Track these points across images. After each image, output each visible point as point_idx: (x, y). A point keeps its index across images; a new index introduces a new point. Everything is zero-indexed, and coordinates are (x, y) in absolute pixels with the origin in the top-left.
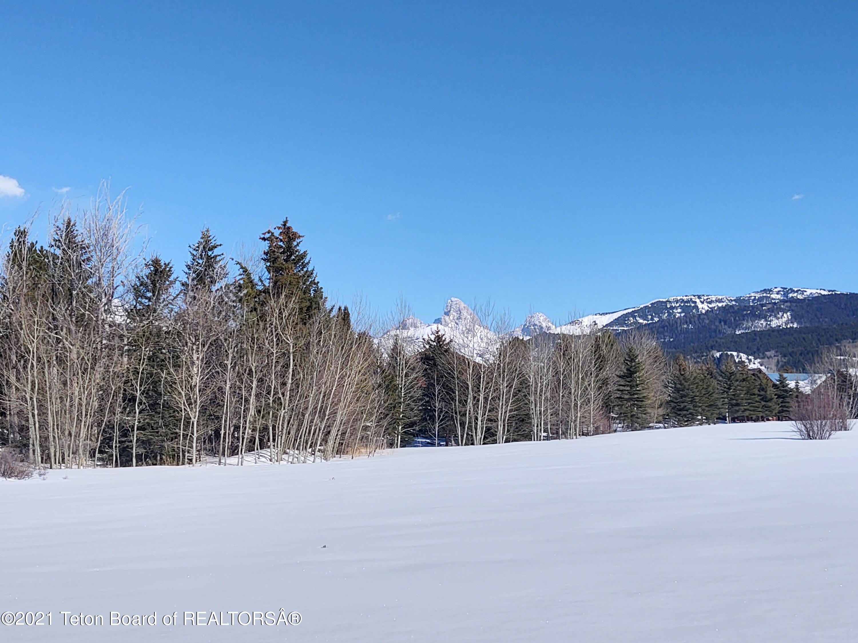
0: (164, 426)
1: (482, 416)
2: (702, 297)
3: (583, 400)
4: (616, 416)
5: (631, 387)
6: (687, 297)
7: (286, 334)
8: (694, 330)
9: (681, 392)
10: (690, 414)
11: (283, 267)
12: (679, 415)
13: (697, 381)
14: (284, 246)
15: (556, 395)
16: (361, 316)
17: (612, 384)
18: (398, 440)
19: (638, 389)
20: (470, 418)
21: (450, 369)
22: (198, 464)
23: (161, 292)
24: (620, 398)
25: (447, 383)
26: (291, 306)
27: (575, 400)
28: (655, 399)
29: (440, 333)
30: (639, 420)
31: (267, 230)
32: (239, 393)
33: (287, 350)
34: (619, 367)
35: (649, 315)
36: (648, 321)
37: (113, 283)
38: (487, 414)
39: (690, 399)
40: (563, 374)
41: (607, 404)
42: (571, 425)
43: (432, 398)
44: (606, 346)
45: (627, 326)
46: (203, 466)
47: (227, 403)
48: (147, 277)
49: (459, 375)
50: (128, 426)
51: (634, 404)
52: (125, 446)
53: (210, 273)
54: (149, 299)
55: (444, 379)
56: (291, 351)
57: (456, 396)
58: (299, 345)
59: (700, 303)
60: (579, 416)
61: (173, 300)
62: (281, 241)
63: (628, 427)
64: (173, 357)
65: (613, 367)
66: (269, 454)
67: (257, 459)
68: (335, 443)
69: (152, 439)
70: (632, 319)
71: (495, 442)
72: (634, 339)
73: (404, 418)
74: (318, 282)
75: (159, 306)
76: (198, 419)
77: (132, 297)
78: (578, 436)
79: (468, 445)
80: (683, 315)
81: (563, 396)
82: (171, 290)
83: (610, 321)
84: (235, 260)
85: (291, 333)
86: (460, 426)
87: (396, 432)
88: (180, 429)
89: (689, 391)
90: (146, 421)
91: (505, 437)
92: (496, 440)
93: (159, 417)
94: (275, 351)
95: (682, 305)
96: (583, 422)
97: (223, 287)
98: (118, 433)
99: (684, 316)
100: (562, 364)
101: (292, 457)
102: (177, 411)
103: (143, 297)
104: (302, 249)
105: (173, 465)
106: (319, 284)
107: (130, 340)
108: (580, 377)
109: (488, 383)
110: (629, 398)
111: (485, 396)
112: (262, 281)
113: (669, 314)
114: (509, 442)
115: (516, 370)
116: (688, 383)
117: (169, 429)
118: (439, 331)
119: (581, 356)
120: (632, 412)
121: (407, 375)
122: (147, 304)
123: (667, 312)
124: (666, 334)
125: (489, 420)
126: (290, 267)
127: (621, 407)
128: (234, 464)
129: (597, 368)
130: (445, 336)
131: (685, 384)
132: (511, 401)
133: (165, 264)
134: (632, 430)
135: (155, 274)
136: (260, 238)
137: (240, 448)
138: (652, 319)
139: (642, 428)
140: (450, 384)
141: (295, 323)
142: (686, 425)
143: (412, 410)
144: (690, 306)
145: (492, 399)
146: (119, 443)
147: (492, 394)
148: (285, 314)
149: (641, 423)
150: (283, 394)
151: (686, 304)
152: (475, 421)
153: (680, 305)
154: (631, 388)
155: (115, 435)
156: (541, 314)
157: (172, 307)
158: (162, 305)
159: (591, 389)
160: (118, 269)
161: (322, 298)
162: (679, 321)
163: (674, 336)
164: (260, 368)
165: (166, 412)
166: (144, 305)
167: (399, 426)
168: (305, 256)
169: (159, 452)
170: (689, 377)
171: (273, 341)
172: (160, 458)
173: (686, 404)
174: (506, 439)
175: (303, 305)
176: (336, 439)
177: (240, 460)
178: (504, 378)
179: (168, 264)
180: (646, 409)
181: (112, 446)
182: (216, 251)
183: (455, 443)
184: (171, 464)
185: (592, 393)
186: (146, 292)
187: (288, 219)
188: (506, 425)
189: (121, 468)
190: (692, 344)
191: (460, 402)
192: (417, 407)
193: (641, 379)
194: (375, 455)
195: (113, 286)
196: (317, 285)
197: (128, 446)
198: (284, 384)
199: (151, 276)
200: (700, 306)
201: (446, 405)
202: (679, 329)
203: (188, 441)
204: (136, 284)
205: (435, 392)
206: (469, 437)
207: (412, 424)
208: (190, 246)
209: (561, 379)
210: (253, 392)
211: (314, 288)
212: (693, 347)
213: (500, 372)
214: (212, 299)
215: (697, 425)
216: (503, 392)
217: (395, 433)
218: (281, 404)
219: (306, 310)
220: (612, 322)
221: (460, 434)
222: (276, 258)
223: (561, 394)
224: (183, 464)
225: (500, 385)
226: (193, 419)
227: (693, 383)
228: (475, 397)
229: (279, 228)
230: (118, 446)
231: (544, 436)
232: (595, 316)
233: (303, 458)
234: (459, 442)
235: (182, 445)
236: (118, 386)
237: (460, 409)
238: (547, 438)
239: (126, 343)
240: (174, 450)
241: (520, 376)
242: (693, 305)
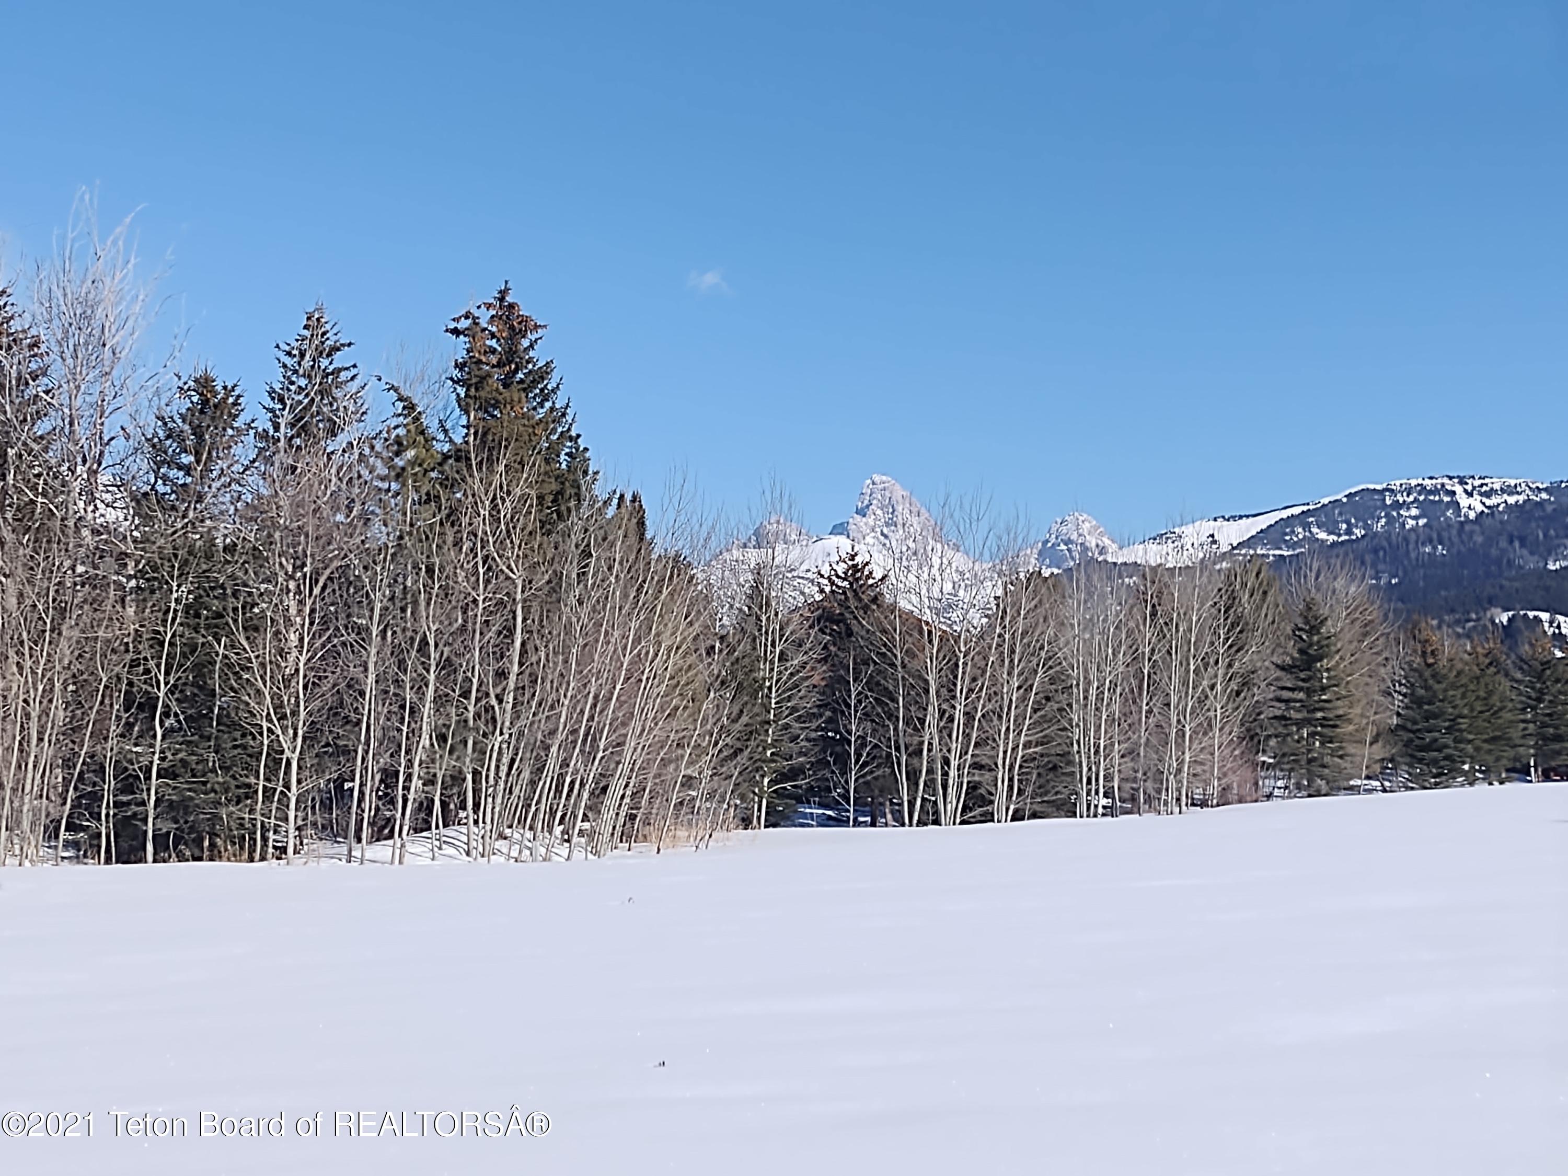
0: (220, 768)
1: (960, 758)
2: (1470, 481)
3: (1197, 721)
4: (1271, 761)
5: (1309, 692)
6: (1434, 481)
7: (508, 558)
8: (1447, 558)
9: (1426, 707)
10: (1445, 758)
11: (500, 398)
12: (1420, 761)
13: (1464, 680)
14: (499, 349)
15: (1133, 708)
16: (682, 518)
17: (1263, 685)
18: (759, 810)
19: (1324, 697)
20: (931, 761)
21: (885, 645)
22: (298, 860)
23: (214, 454)
24: (1283, 718)
25: (878, 678)
26: (518, 491)
27: (1179, 721)
28: (1364, 721)
29: (858, 559)
30: (1326, 771)
31: (463, 312)
32: (395, 694)
33: (508, 594)
34: (1279, 645)
35: (1342, 522)
36: (1339, 535)
37: (101, 433)
38: (970, 752)
39: (1447, 724)
40: (1150, 660)
41: (1252, 733)
42: (1167, 780)
43: (843, 712)
44: (1251, 595)
45: (1288, 548)
46: (310, 864)
47: (369, 718)
48: (183, 418)
49: (907, 659)
50: (136, 767)
51: (1317, 733)
52: (129, 813)
53: (325, 409)
54: (188, 470)
55: (872, 668)
56: (519, 597)
57: (898, 708)
58: (537, 583)
59: (1464, 496)
60: (1187, 759)
61: (243, 473)
62: (493, 335)
63: (1299, 787)
64: (243, 607)
65: (1267, 644)
66: (465, 839)
67: (436, 849)
68: (617, 814)
69: (192, 798)
70: (1300, 530)
71: (988, 818)
72: (1317, 578)
73: (775, 758)
74: (578, 436)
75: (210, 487)
76: (301, 753)
77: (145, 466)
78: (1184, 808)
79: (926, 824)
80: (1422, 522)
81: (1150, 711)
82: (237, 450)
83: (1249, 535)
84: (384, 380)
85: (518, 556)
86: (908, 779)
87: (757, 790)
88: (258, 778)
89: (1446, 704)
90: (180, 756)
91: (1012, 807)
92: (992, 814)
93: (210, 747)
94: (482, 597)
95: (1422, 498)
96: (1194, 775)
97: (355, 443)
98: (113, 783)
99: (1425, 525)
100: (1148, 635)
101: (518, 847)
102: (251, 733)
103: (173, 466)
104: (540, 356)
105: (240, 861)
106: (579, 441)
107: (141, 566)
108: (1192, 668)
109: (974, 680)
110: (1304, 720)
111: (967, 709)
112: (446, 431)
113: (1390, 520)
114: (1022, 819)
115: (1042, 648)
116: (1443, 686)
117: (233, 777)
118: (856, 554)
119: (1194, 619)
120: (1309, 751)
121: (783, 657)
122: (180, 482)
123: (1386, 516)
124: (1381, 567)
125: (976, 766)
126: (516, 399)
127: (1284, 740)
128: (384, 860)
129: (1230, 647)
130: (870, 566)
131: (1437, 687)
132: (1027, 722)
133: (225, 388)
134: (1310, 796)
135: (202, 412)
136: (447, 331)
137: (398, 822)
138: (1349, 532)
139: (1331, 789)
140: (885, 679)
141: (526, 532)
142: (1436, 785)
143: (794, 739)
144: (1441, 501)
145: (983, 716)
146: (115, 807)
147: (984, 706)
148: (506, 510)
149: (1330, 778)
150: (500, 700)
151: (1432, 498)
152: (942, 768)
153: (1416, 500)
154: (1309, 696)
155: (106, 787)
156: (1085, 516)
157: (240, 489)
158: (215, 485)
159: (1215, 697)
160: (114, 397)
161: (585, 473)
162: (1413, 537)
163: (1400, 573)
164: (445, 637)
165: (226, 736)
166: (175, 484)
167: (763, 776)
168: (548, 373)
169: (207, 829)
170: (1444, 671)
171: (476, 573)
172: (210, 844)
173: (1437, 734)
174: (1016, 811)
175: (547, 489)
176: (620, 805)
177: (398, 851)
178: (1012, 667)
179: (233, 390)
180: (1344, 745)
181: (99, 814)
182: (339, 359)
183: (895, 820)
184: (237, 857)
185: (1219, 707)
186: (179, 454)
187: (509, 285)
188: (1016, 778)
189: (120, 865)
190: (1443, 593)
191: (907, 724)
192: (806, 733)
193: (1332, 673)
194: (710, 843)
195: (101, 438)
196: (576, 443)
197: (135, 814)
198: (502, 675)
199: (193, 415)
200: (1464, 501)
201: (874, 730)
202: (1413, 555)
203: (275, 804)
204: (155, 435)
205: (850, 697)
206: (929, 806)
207: (794, 773)
208: (278, 346)
209: (1146, 672)
210: (430, 693)
211: (567, 450)
212: (1446, 599)
213: (1003, 653)
214: (333, 471)
215: (1463, 785)
216: (1011, 700)
217: (754, 793)
218: (494, 720)
219: (552, 502)
220: (1253, 537)
221: (905, 798)
222: (484, 378)
223: (1145, 708)
224: (263, 858)
225: (1002, 685)
226: (288, 753)
227: (1454, 686)
228: (944, 711)
229: (489, 306)
230: (111, 813)
231: (1104, 807)
232: (1212, 523)
233: (543, 851)
234: (903, 818)
235: (263, 815)
236: (114, 673)
237: (908, 739)
238: (1110, 811)
239: (132, 573)
240: (242, 825)
241: (1050, 663)
242: (1447, 499)
